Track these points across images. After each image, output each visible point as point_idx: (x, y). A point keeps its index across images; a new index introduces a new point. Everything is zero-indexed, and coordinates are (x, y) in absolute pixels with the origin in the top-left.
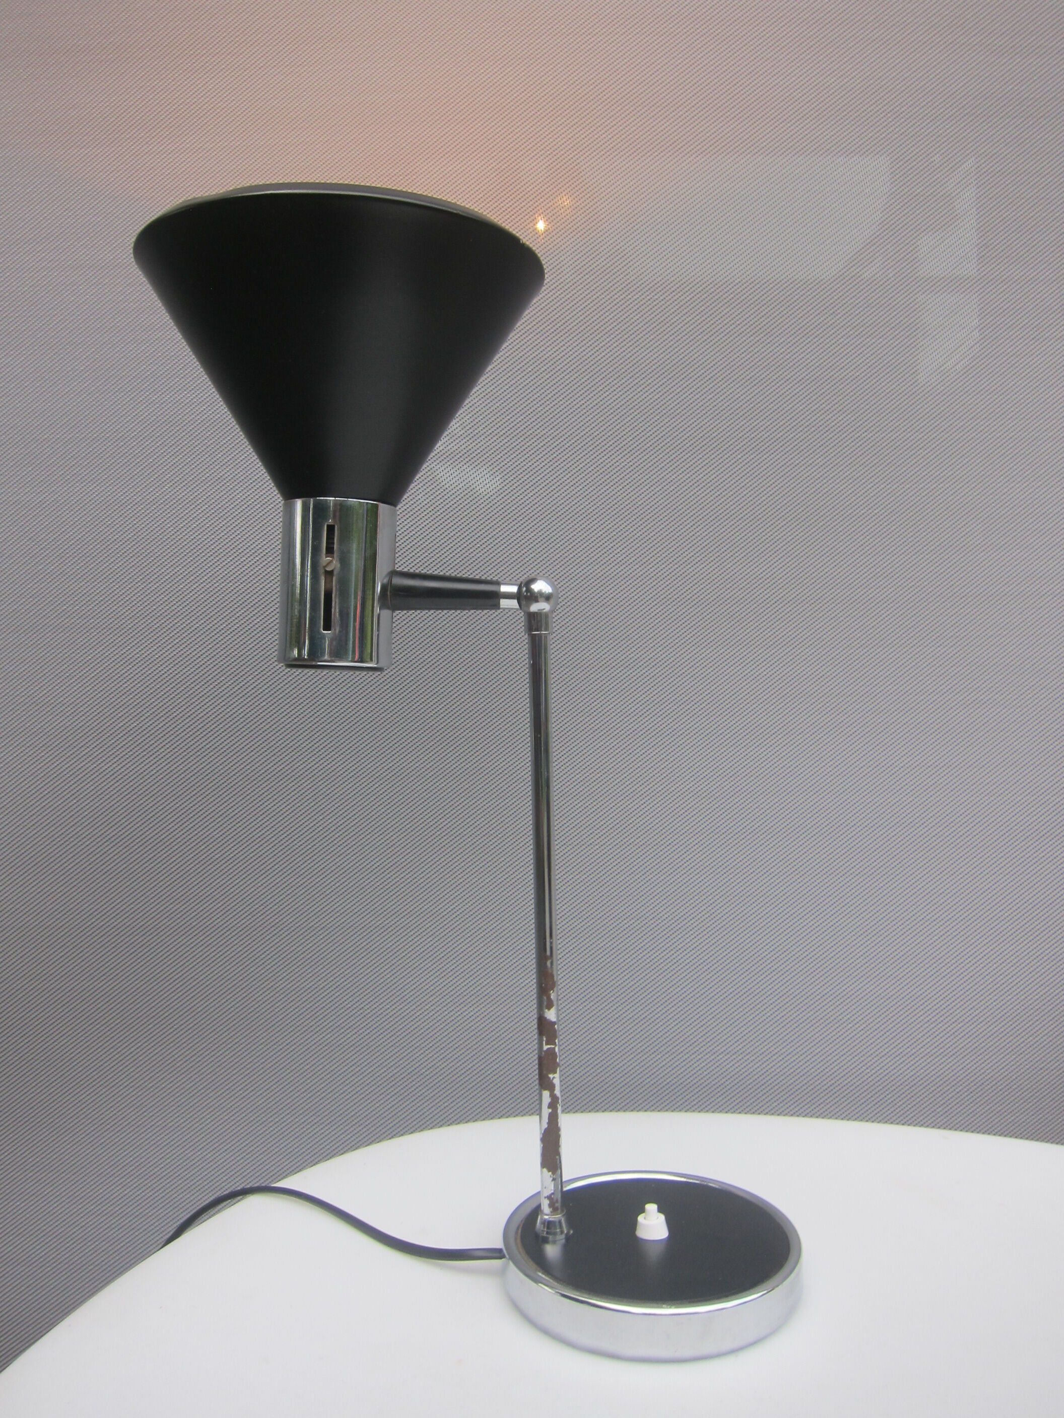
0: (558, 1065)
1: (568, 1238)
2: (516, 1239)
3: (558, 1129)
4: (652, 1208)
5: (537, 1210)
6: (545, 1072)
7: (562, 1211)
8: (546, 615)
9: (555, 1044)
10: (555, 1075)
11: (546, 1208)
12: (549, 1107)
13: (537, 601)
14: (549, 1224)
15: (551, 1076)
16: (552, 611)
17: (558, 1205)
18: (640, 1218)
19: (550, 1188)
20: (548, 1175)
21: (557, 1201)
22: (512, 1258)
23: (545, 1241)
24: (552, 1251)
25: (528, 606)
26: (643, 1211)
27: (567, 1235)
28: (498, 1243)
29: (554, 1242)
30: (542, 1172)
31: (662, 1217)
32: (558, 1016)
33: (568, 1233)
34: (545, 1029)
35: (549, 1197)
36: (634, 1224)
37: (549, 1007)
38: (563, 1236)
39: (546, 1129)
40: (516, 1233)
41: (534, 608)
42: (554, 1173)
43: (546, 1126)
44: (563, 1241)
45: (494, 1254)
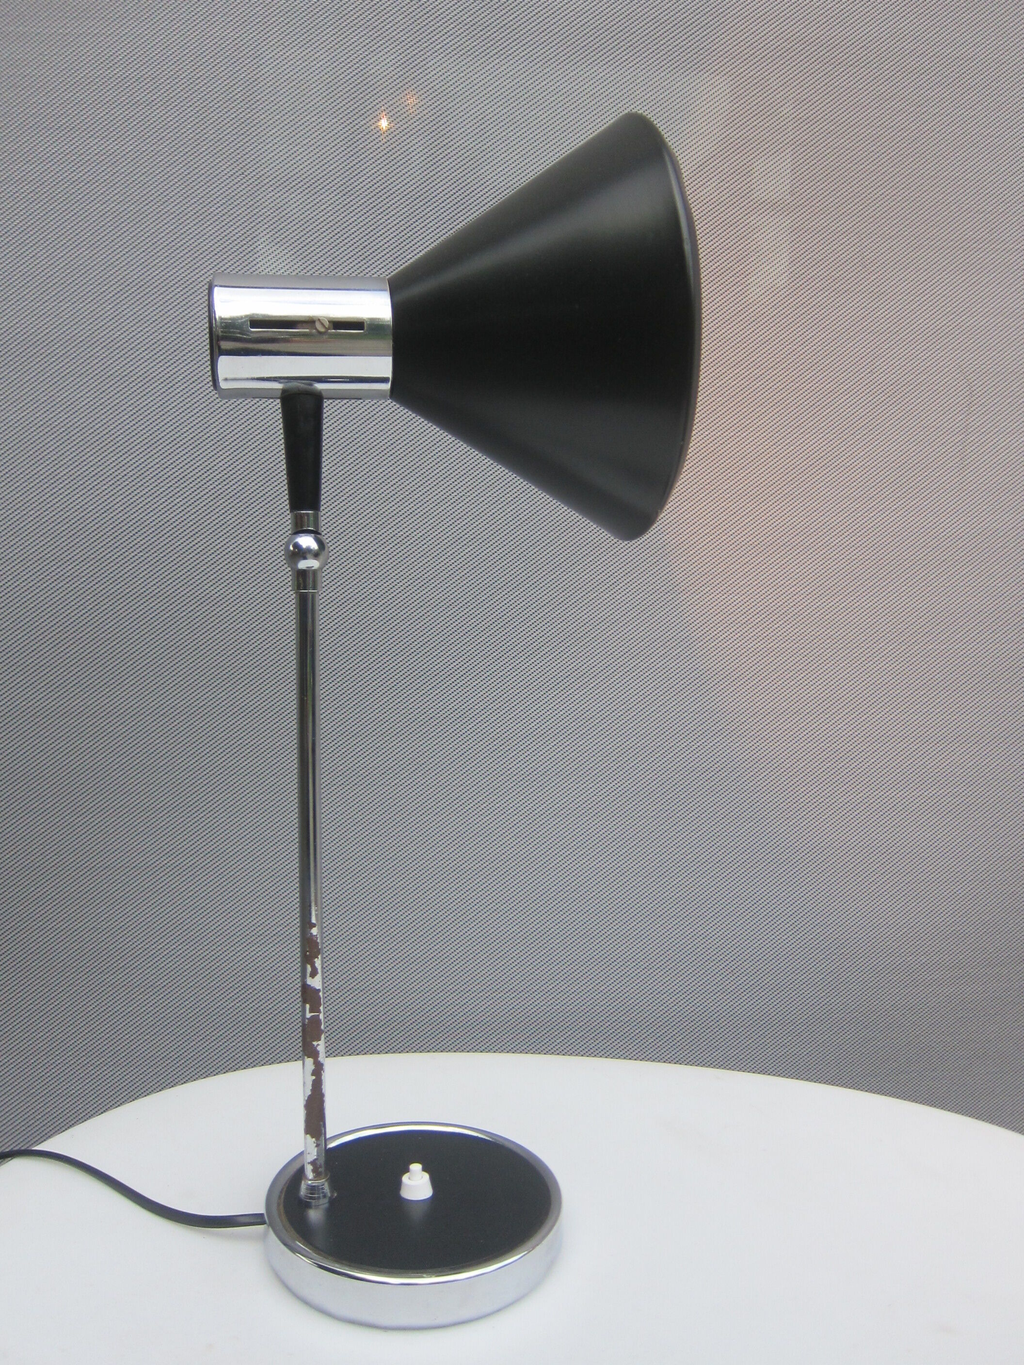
0: (322, 1032)
1: (332, 1202)
2: (279, 1205)
3: (322, 1096)
4: (416, 1167)
5: (300, 1174)
6: (308, 1040)
7: (326, 1175)
8: (315, 572)
9: (319, 1012)
10: (319, 1042)
11: (309, 1173)
12: (312, 1075)
13: (305, 558)
14: (312, 1189)
15: (315, 1043)
16: (321, 568)
17: (321, 1170)
18: (405, 1179)
19: (312, 1153)
20: (311, 1141)
21: (321, 1167)
22: (272, 1225)
23: (308, 1206)
24: (315, 1215)
25: (296, 564)
26: (407, 1170)
27: (330, 1198)
28: (261, 1209)
29: (317, 1207)
30: (305, 1139)
31: (426, 1176)
32: (323, 983)
33: (332, 1196)
34: (309, 995)
35: (313, 1163)
36: (398, 1184)
37: (314, 974)
38: (326, 1200)
39: (310, 1097)
40: (280, 1197)
41: (303, 565)
42: (317, 1139)
43: (310, 1093)
44: (327, 1205)
45: (255, 1220)
